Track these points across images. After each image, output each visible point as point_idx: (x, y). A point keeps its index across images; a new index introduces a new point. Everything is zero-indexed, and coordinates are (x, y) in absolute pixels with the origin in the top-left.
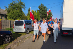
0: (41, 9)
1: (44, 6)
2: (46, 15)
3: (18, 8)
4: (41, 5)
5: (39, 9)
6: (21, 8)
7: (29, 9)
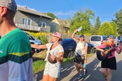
6: (88, 19)
7: (98, 18)
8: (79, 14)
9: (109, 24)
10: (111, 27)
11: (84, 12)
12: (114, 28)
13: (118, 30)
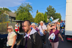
0: (50, 10)
2: (54, 17)
3: (26, 10)
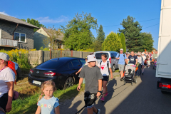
0: (129, 27)
1: (135, 21)
2: (138, 41)
3: (85, 28)
4: (129, 18)
5: (122, 28)
6: (89, 29)
7: (101, 28)
8: (76, 22)
9: (116, 35)
10: (119, 40)
11: (82, 19)
12: (122, 40)
13: (126, 43)
